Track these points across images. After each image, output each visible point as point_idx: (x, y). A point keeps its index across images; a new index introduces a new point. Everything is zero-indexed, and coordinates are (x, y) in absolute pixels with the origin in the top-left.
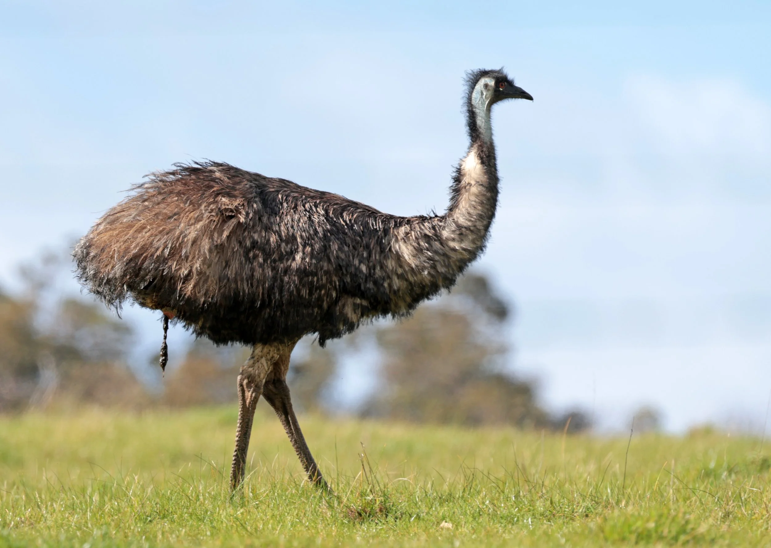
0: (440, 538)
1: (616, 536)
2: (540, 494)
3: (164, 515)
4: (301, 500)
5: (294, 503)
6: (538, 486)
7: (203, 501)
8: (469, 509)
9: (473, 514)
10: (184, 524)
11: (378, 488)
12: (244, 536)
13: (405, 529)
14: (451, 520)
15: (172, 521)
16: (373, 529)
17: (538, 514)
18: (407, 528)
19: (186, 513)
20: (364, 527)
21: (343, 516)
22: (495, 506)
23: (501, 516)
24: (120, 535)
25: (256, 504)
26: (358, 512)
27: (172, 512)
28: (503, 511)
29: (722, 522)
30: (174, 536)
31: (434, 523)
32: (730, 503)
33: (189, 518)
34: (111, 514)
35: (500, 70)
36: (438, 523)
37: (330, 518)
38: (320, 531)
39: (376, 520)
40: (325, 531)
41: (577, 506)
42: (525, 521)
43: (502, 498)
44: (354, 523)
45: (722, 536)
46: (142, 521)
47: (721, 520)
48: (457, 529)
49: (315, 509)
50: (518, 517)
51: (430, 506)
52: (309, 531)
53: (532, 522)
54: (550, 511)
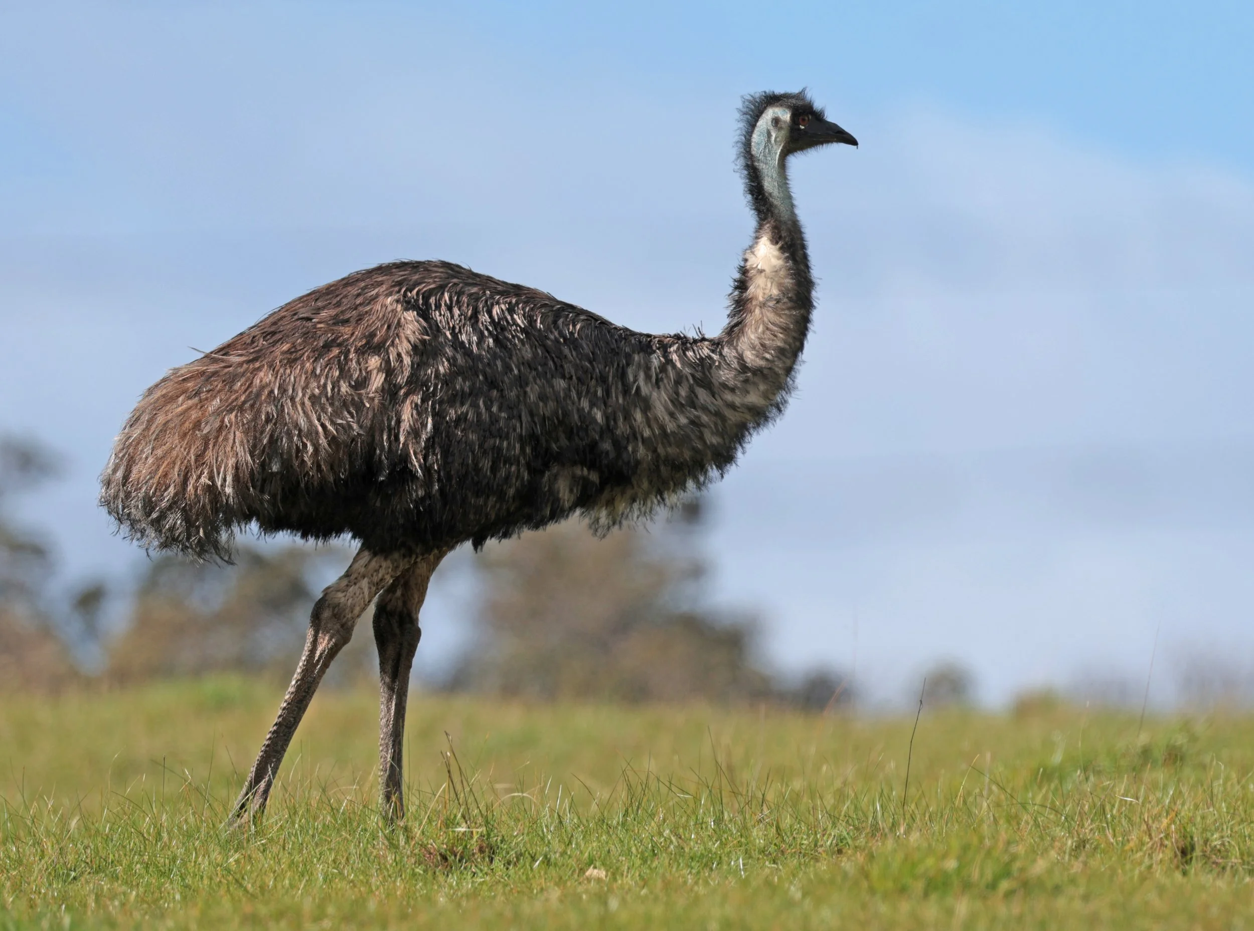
0: (584, 897)
1: (890, 884)
2: (759, 816)
3: (99, 866)
4: (341, 836)
5: (329, 843)
6: (754, 803)
7: (167, 841)
8: (635, 845)
9: (642, 853)
10: (134, 883)
11: (476, 811)
12: (240, 901)
13: (523, 882)
14: (603, 864)
15: (115, 877)
16: (467, 883)
17: (755, 850)
18: (527, 878)
19: (137, 863)
20: (453, 880)
21: (415, 862)
22: (680, 838)
23: (691, 855)
24: (23, 904)
25: (262, 844)
26: (441, 854)
27: (112, 862)
28: (694, 847)
29: (1072, 858)
30: (117, 903)
31: (574, 871)
32: (1086, 825)
33: (143, 871)
34: (5, 868)
35: (800, 93)
36: (582, 871)
37: (391, 865)
38: (374, 888)
39: (473, 866)
40: (384, 889)
41: (824, 835)
42: (732, 863)
43: (692, 823)
44: (435, 873)
45: (1073, 881)
46: (60, 880)
47: (1070, 855)
48: (615, 880)
49: (365, 850)
50: (720, 857)
51: (567, 840)
52: (356, 889)
53: (744, 865)
54: (775, 844)
